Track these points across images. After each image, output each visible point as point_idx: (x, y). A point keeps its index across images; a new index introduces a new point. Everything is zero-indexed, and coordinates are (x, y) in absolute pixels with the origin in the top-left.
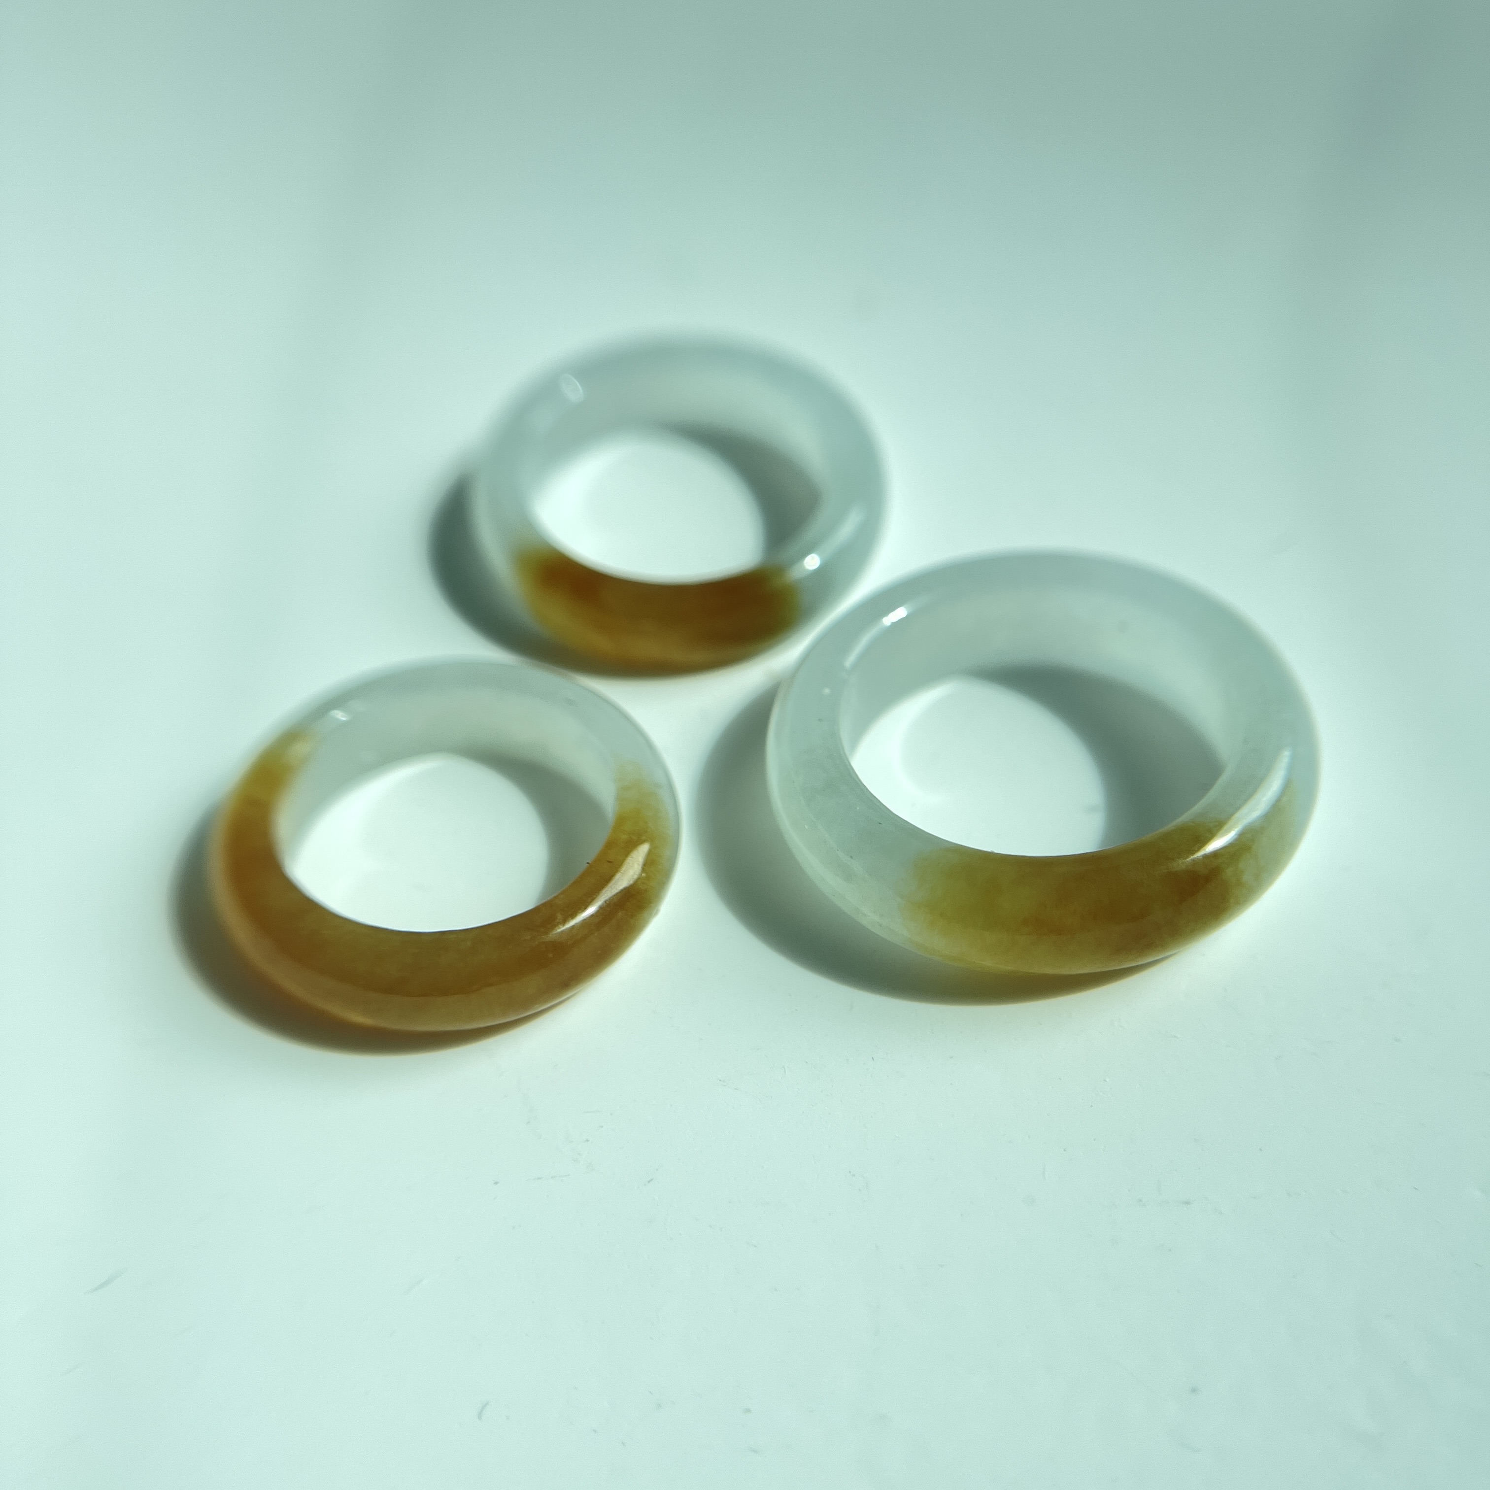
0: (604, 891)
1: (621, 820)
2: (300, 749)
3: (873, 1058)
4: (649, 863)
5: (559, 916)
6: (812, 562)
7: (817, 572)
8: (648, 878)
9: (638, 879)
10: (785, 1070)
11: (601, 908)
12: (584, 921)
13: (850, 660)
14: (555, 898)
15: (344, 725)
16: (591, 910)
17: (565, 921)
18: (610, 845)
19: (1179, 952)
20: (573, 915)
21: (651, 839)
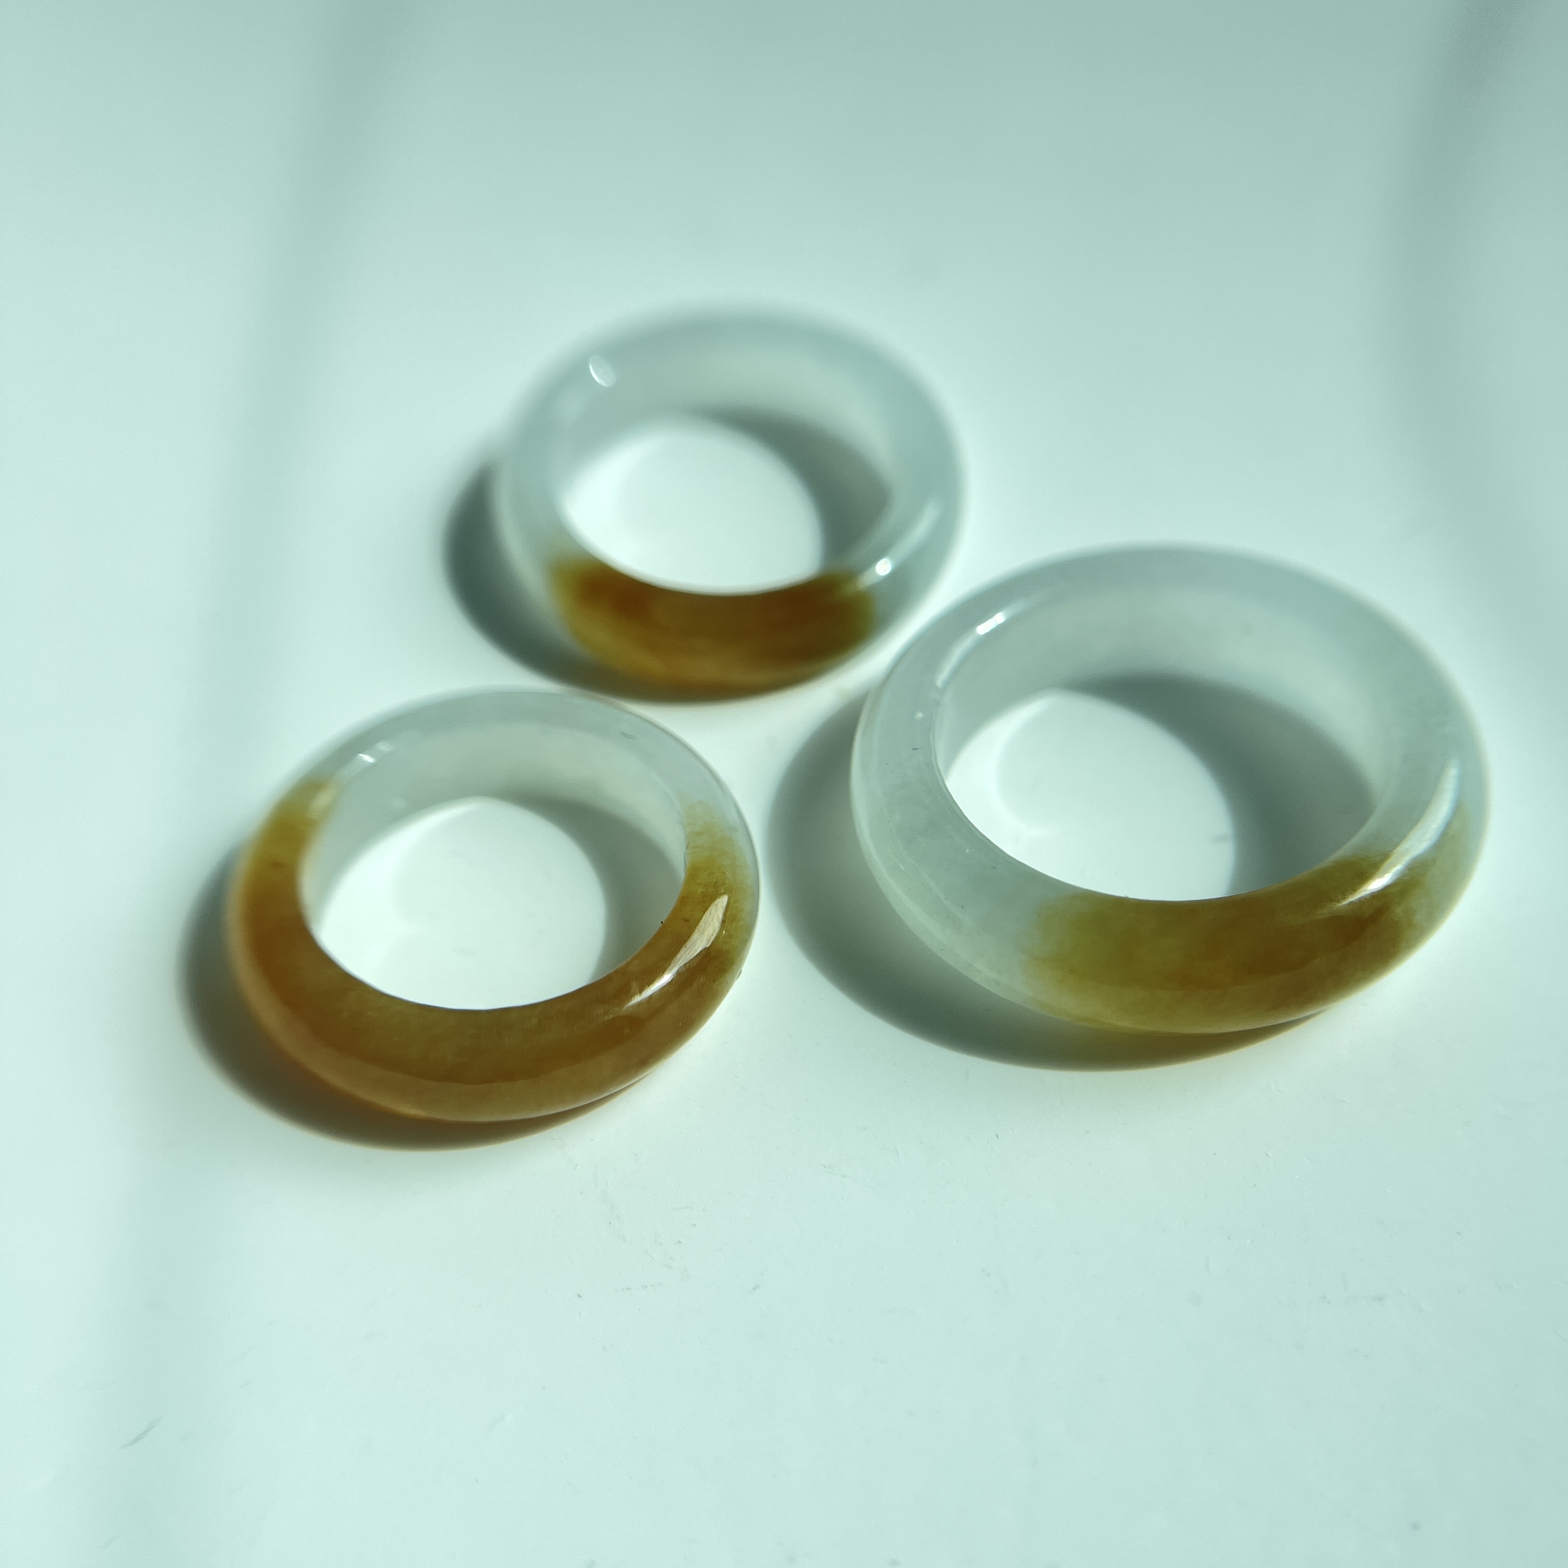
0: (678, 956)
1: (693, 872)
2: (323, 800)
3: (997, 1135)
4: (729, 919)
5: (634, 985)
6: (883, 568)
7: (892, 577)
8: (729, 936)
9: (717, 937)
10: (898, 1153)
11: (679, 974)
12: (663, 988)
13: (941, 678)
14: (627, 965)
15: (371, 767)
16: (666, 978)
17: (641, 991)
18: (683, 900)
19: (1323, 1011)
20: (650, 982)
21: (729, 891)
